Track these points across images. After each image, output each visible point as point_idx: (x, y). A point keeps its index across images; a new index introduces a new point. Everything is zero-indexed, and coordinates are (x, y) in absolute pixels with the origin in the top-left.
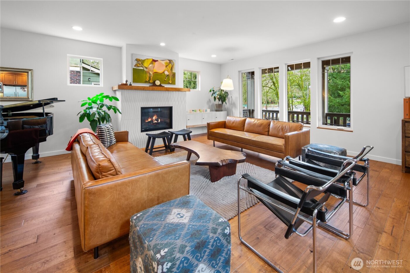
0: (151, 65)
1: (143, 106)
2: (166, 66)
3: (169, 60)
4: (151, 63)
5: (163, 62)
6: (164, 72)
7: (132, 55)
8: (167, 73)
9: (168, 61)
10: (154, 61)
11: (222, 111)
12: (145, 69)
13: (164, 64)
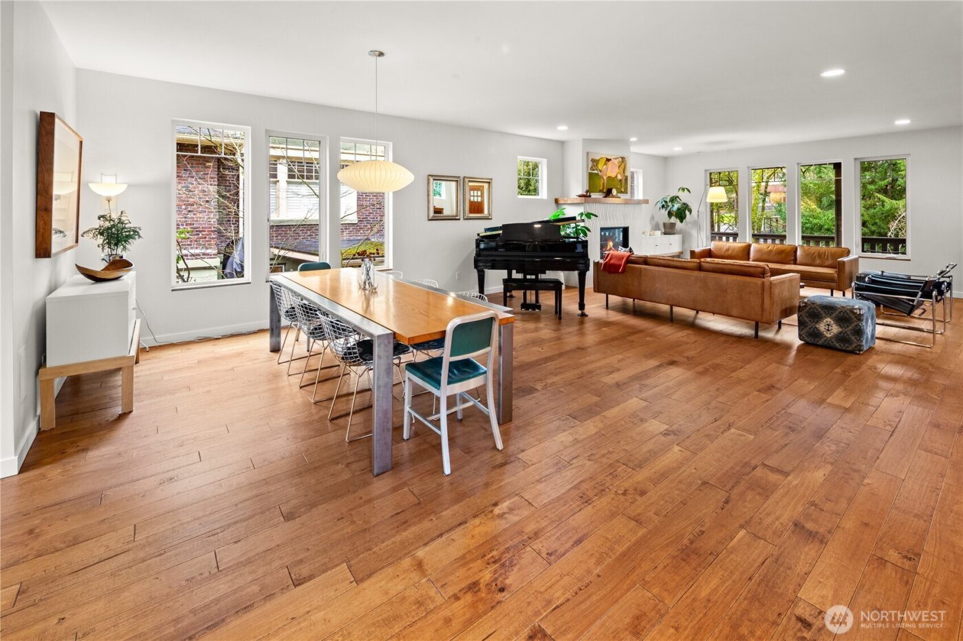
0: (605, 167)
1: (602, 227)
2: (619, 167)
3: (622, 158)
4: (605, 164)
5: (616, 161)
6: (616, 176)
7: (588, 153)
8: (619, 177)
9: (620, 159)
10: (608, 160)
11: (674, 234)
12: (600, 173)
13: (617, 163)
